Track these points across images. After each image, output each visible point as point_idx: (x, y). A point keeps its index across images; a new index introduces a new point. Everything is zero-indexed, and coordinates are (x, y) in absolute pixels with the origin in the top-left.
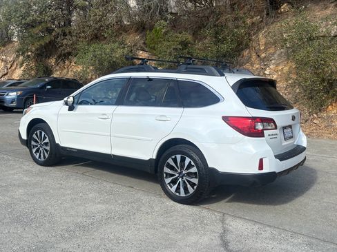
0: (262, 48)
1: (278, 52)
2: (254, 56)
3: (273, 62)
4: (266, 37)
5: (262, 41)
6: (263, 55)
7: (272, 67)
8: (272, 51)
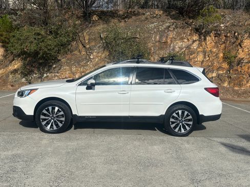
0: (87, 42)
1: (98, 45)
2: (81, 46)
3: (95, 51)
4: (89, 35)
5: (87, 38)
6: (88, 46)
7: (94, 54)
8: (93, 44)
